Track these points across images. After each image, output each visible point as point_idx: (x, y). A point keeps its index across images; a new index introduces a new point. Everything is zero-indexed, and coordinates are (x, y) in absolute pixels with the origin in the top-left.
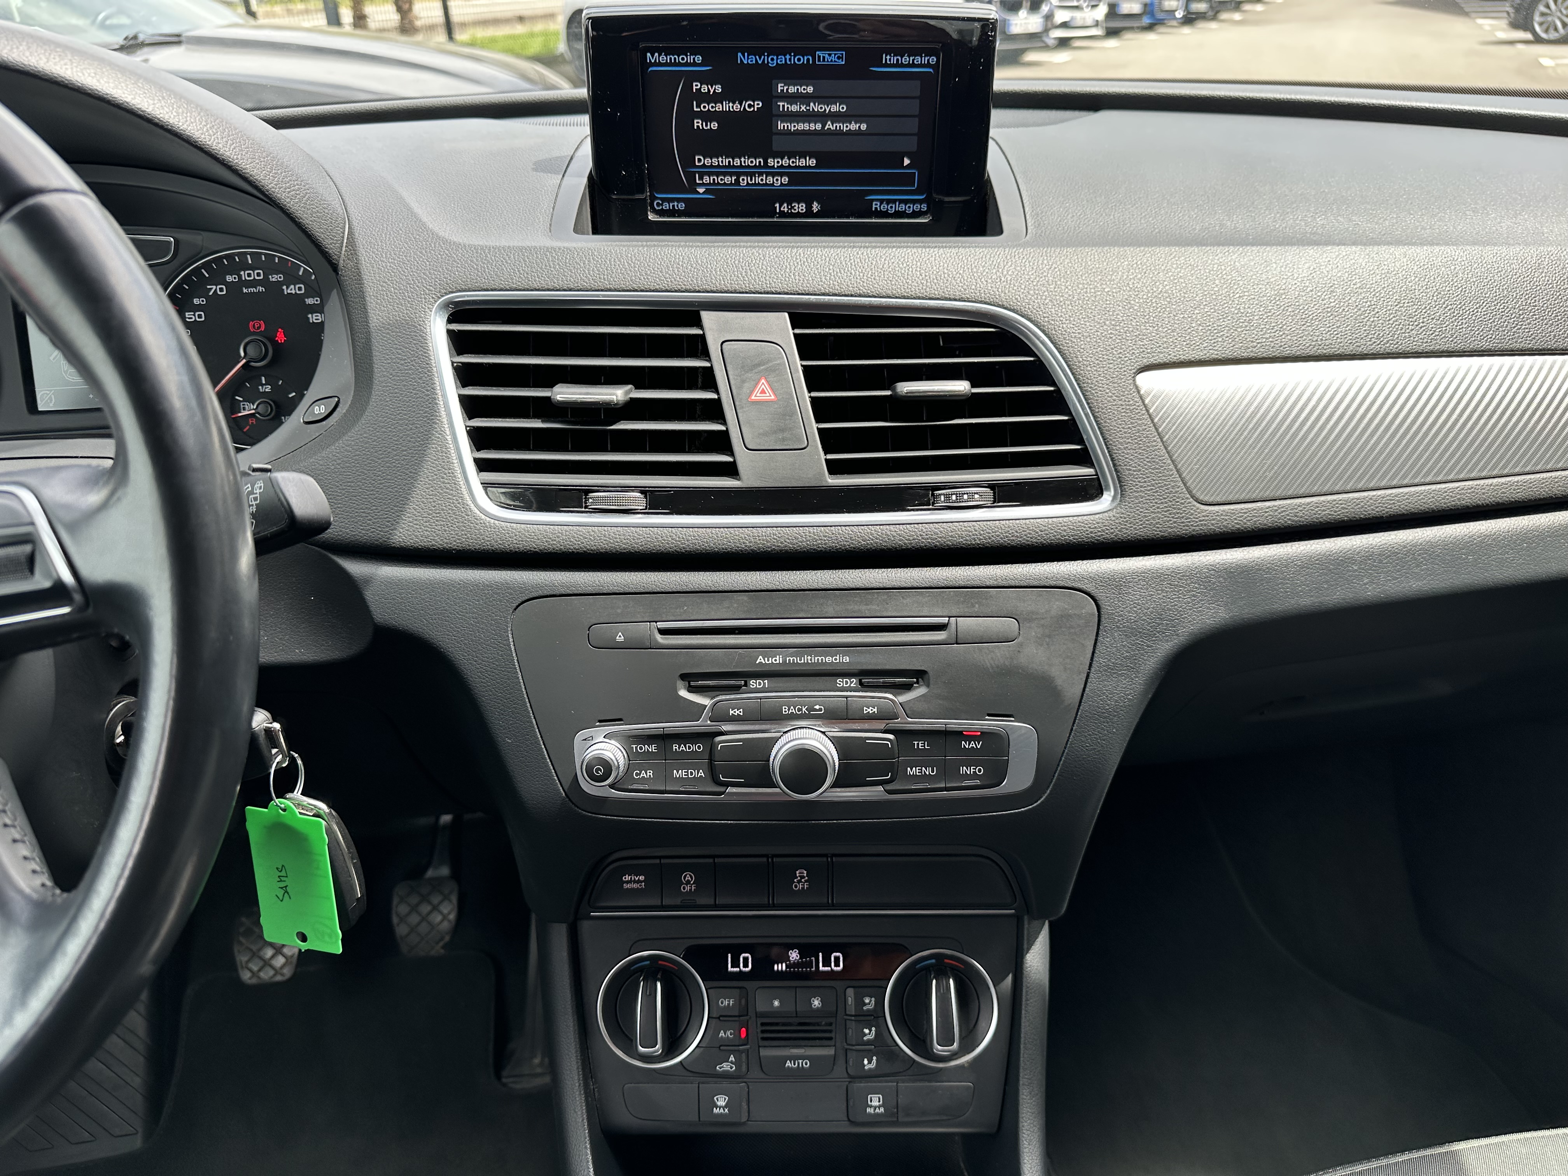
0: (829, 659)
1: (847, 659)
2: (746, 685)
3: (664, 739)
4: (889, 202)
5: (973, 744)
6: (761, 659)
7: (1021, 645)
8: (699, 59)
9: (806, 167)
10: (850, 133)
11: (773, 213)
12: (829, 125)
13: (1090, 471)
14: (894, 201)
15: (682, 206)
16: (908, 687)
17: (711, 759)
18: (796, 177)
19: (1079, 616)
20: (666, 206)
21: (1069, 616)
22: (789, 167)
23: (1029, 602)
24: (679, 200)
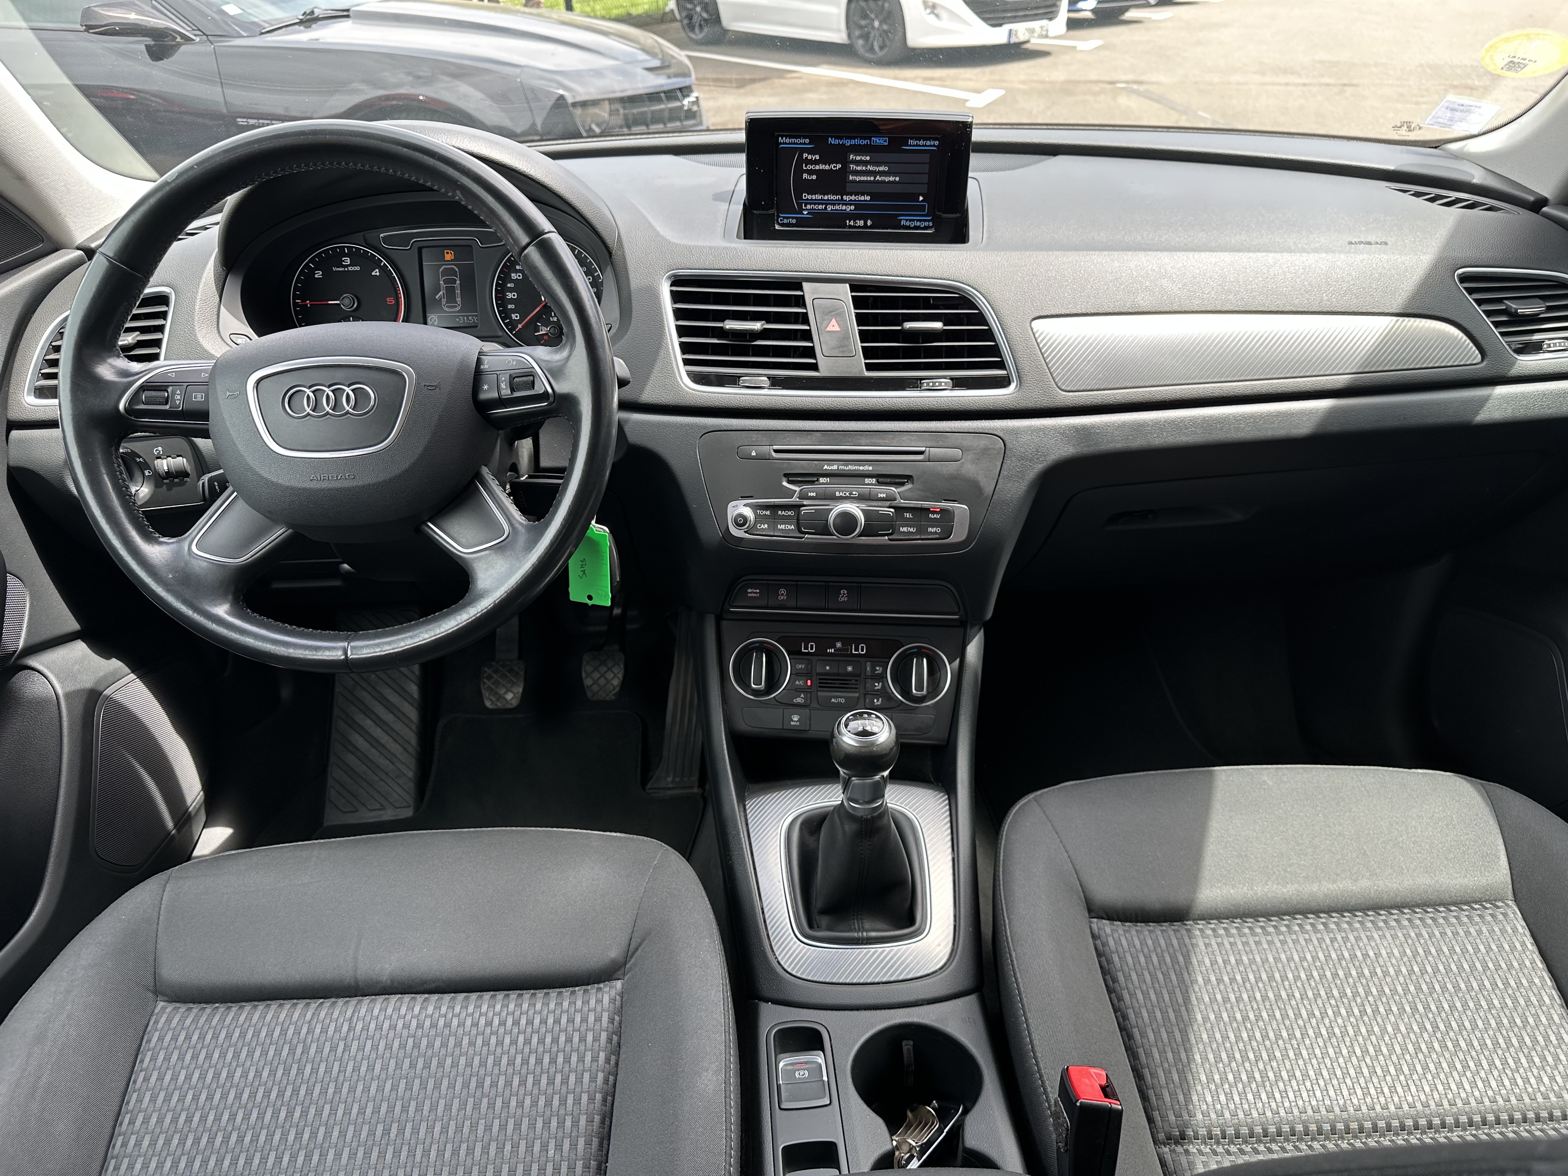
0: (861, 468)
1: (871, 468)
2: (818, 480)
3: (774, 508)
4: (910, 220)
5: (935, 516)
6: (826, 467)
7: (963, 463)
8: (807, 141)
9: (864, 201)
10: (889, 182)
11: (845, 226)
12: (878, 178)
13: (1004, 372)
14: (914, 220)
15: (794, 221)
16: (903, 484)
17: (798, 520)
18: (859, 206)
19: (994, 449)
20: (785, 221)
21: (989, 449)
22: (855, 200)
23: (968, 441)
24: (793, 218)
